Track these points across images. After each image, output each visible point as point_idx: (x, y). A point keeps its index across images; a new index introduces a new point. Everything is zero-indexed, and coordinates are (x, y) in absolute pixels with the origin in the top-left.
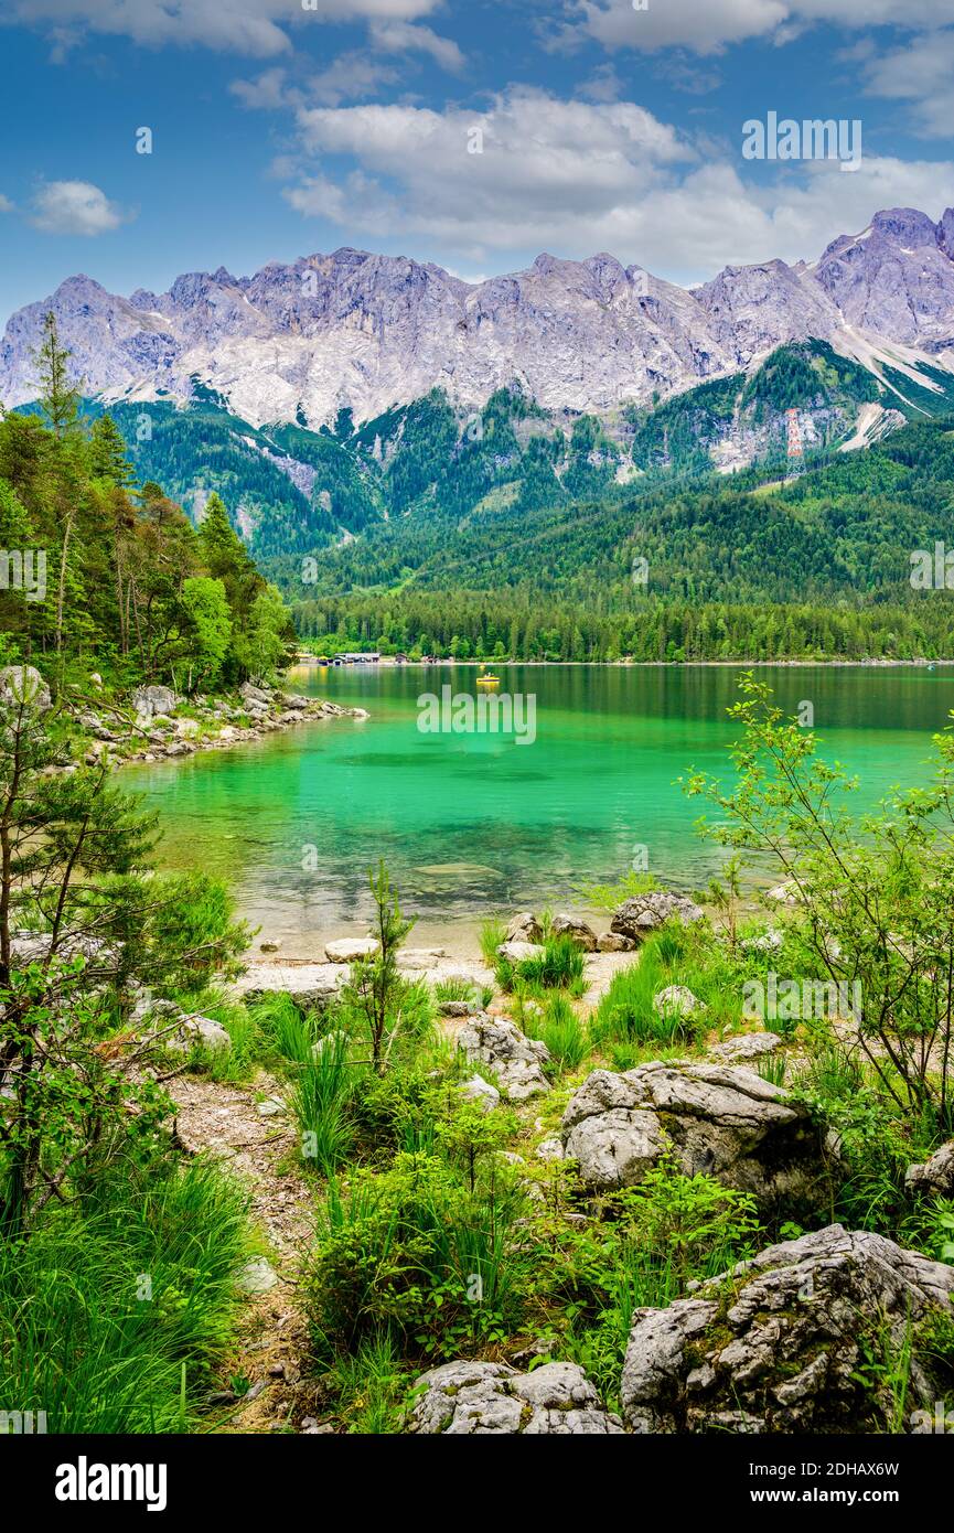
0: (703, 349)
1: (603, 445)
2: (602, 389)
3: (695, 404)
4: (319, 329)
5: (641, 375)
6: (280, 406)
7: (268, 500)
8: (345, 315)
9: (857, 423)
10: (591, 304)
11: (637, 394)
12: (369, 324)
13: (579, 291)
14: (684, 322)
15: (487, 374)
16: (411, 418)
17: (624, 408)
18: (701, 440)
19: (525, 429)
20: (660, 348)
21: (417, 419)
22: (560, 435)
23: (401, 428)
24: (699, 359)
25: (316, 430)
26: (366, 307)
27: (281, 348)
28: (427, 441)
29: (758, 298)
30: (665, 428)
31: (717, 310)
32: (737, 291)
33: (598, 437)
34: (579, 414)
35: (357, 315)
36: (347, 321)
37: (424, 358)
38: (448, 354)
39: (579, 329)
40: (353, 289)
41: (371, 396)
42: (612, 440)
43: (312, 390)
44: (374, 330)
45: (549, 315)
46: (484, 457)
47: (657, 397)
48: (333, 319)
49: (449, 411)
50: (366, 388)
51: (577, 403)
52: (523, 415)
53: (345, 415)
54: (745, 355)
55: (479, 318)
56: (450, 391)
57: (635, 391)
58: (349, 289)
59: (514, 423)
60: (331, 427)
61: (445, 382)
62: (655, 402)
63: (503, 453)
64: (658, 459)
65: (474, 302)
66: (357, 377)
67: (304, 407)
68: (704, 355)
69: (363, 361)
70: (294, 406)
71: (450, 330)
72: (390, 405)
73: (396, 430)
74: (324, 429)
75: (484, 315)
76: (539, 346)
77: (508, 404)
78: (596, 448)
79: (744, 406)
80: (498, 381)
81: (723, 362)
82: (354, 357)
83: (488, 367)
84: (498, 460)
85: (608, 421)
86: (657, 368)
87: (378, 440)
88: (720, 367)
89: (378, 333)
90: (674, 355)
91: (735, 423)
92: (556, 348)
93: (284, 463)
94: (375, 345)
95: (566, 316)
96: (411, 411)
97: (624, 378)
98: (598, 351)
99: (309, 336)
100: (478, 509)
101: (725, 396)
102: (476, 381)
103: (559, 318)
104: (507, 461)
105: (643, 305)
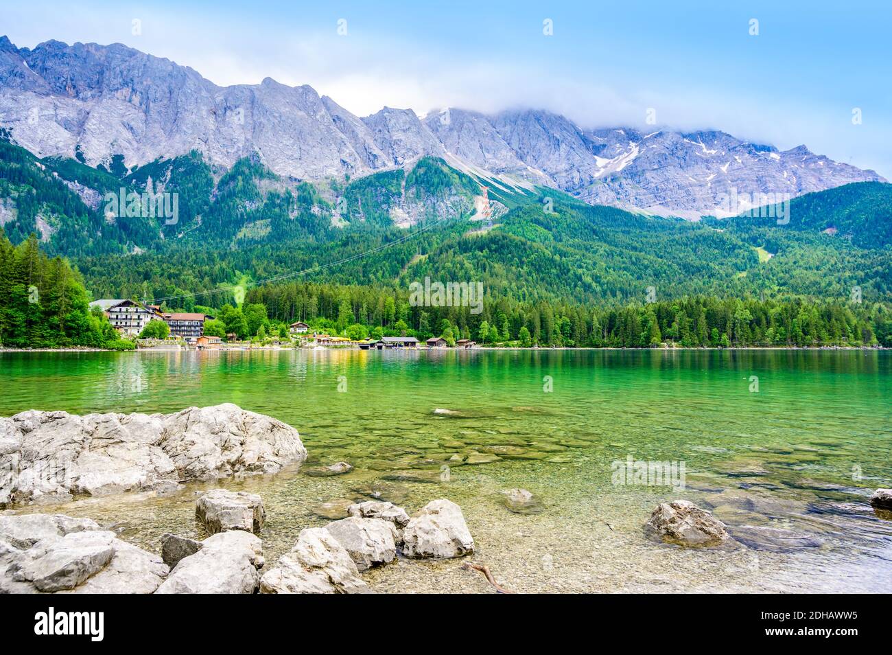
0: (374, 153)
1: (320, 202)
2: (313, 167)
3: (377, 184)
4: (93, 96)
5: (337, 162)
6: (60, 145)
7: (66, 212)
8: (117, 90)
9: (474, 206)
10: (301, 113)
11: (336, 174)
12: (136, 99)
13: (295, 105)
14: (361, 135)
15: (232, 146)
16: (176, 168)
17: (329, 181)
18: (383, 206)
19: (264, 186)
20: (347, 148)
21: (182, 170)
22: (288, 193)
23: (169, 174)
24: (372, 158)
25: (94, 166)
26: (135, 87)
27: (58, 104)
28: (191, 185)
29: (405, 128)
30: (359, 196)
31: (380, 131)
32: (393, 121)
33: (315, 197)
34: (299, 181)
35: (126, 91)
36: (118, 94)
37: (184, 128)
38: (203, 129)
39: (297, 127)
40: (125, 73)
41: (139, 149)
42: (326, 200)
43: (89, 137)
44: (141, 105)
45: (277, 115)
46: (238, 201)
47: (347, 178)
48: (105, 91)
49: (206, 167)
50: (134, 143)
51: (298, 173)
52: (262, 176)
53: (118, 160)
54: (400, 159)
55: (225, 109)
56: (205, 154)
57: (334, 171)
58: (121, 72)
59: (256, 181)
60: (107, 166)
61: (202, 148)
62: (347, 180)
63: (251, 200)
64: (357, 215)
65: (222, 98)
66: (128, 135)
67: (83, 149)
68: (375, 156)
69: (132, 123)
70: (73, 147)
71: (204, 113)
72: (157, 156)
73: (164, 175)
74: (100, 167)
75: (229, 108)
76: (270, 134)
77: (249, 169)
78: (315, 204)
79: (407, 189)
80: (240, 152)
81: (386, 162)
82: (125, 119)
83: (233, 142)
84: (247, 204)
85: (321, 188)
86: (346, 160)
87: (150, 180)
88: (384, 165)
89: (144, 107)
90: (355, 153)
91: (403, 199)
92: (282, 137)
93: (74, 186)
94: (142, 114)
95: (288, 118)
96: (177, 163)
97: (327, 163)
98: (310, 143)
99: (84, 100)
100: (240, 235)
101: (395, 181)
102: (224, 150)
103: (283, 118)
104: (254, 205)
105: (334, 120)
